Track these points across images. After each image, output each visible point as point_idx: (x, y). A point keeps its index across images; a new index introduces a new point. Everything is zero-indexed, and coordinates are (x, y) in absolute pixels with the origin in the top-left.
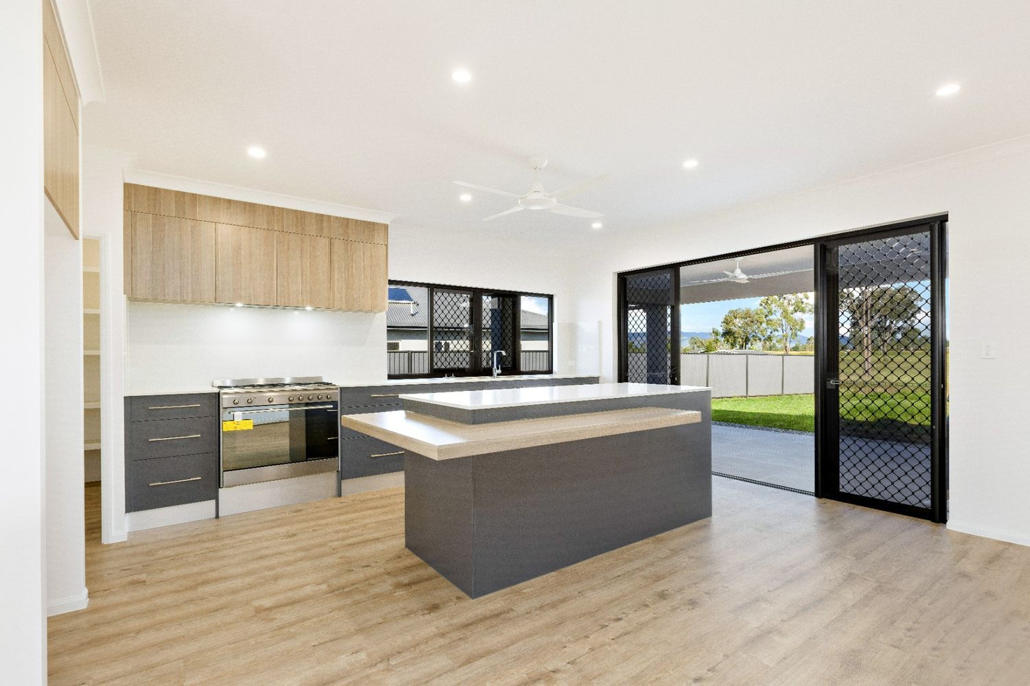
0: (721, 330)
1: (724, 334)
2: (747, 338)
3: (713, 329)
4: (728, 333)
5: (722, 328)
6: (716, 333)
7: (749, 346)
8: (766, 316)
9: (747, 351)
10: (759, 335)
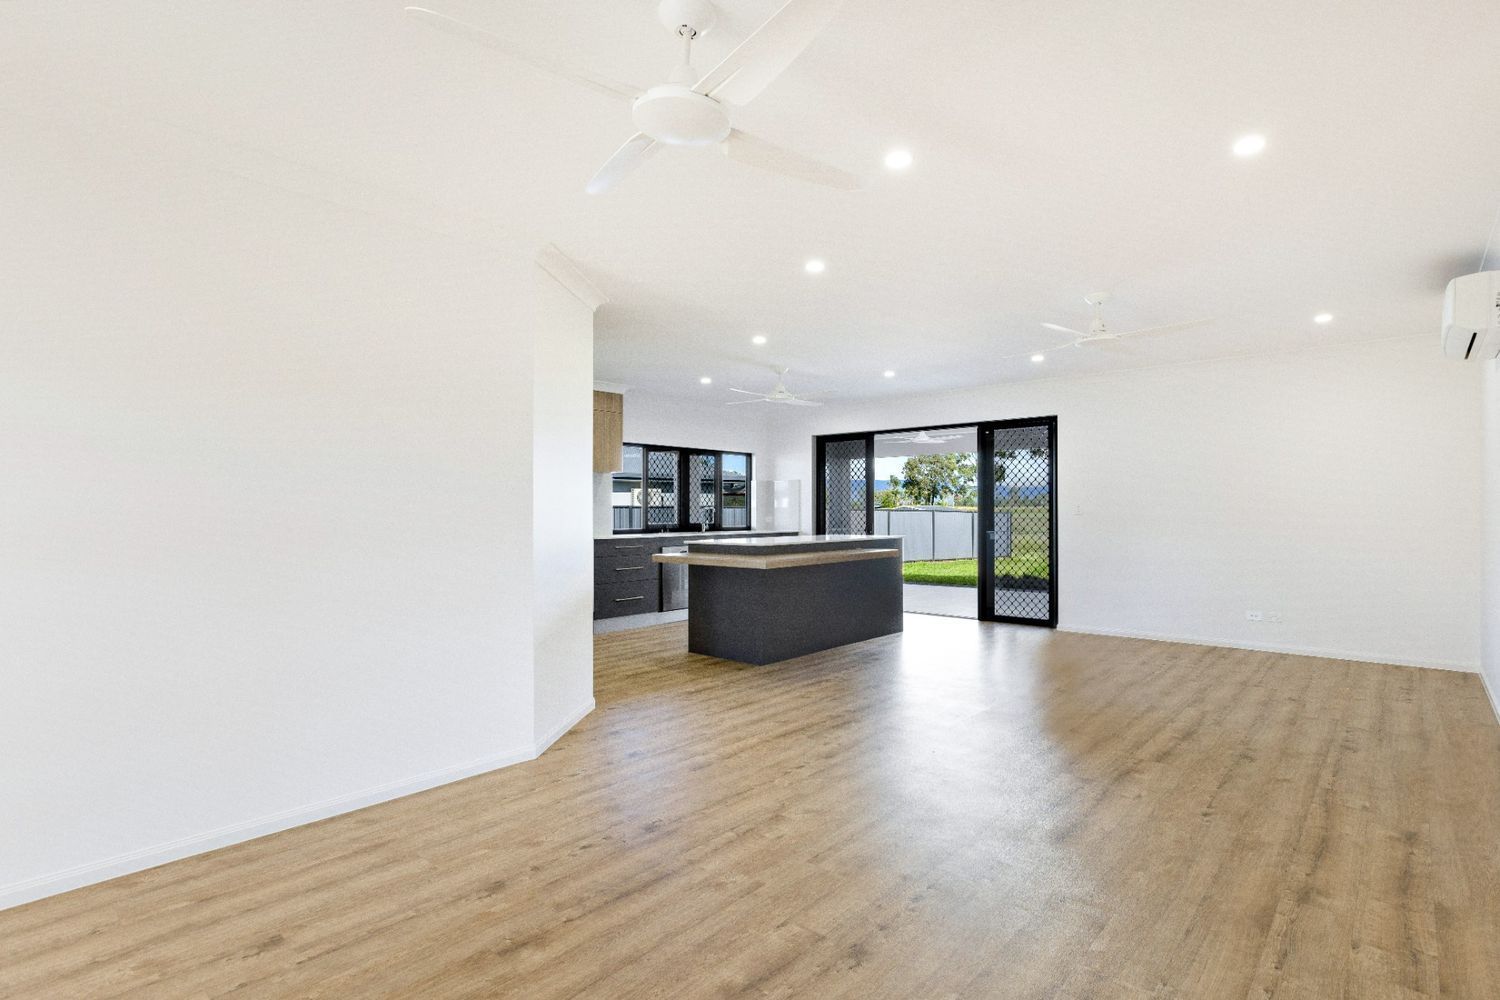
0: (902, 478)
1: (907, 484)
2: (934, 488)
3: (892, 476)
4: (910, 483)
5: (903, 476)
6: (895, 482)
7: (937, 500)
8: (958, 461)
9: (935, 507)
10: (950, 485)
